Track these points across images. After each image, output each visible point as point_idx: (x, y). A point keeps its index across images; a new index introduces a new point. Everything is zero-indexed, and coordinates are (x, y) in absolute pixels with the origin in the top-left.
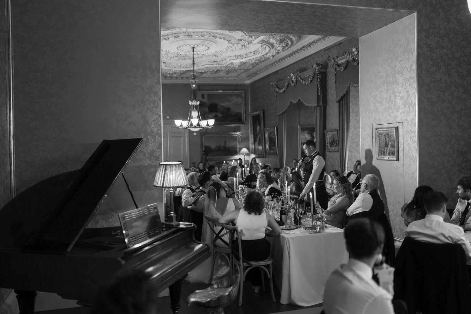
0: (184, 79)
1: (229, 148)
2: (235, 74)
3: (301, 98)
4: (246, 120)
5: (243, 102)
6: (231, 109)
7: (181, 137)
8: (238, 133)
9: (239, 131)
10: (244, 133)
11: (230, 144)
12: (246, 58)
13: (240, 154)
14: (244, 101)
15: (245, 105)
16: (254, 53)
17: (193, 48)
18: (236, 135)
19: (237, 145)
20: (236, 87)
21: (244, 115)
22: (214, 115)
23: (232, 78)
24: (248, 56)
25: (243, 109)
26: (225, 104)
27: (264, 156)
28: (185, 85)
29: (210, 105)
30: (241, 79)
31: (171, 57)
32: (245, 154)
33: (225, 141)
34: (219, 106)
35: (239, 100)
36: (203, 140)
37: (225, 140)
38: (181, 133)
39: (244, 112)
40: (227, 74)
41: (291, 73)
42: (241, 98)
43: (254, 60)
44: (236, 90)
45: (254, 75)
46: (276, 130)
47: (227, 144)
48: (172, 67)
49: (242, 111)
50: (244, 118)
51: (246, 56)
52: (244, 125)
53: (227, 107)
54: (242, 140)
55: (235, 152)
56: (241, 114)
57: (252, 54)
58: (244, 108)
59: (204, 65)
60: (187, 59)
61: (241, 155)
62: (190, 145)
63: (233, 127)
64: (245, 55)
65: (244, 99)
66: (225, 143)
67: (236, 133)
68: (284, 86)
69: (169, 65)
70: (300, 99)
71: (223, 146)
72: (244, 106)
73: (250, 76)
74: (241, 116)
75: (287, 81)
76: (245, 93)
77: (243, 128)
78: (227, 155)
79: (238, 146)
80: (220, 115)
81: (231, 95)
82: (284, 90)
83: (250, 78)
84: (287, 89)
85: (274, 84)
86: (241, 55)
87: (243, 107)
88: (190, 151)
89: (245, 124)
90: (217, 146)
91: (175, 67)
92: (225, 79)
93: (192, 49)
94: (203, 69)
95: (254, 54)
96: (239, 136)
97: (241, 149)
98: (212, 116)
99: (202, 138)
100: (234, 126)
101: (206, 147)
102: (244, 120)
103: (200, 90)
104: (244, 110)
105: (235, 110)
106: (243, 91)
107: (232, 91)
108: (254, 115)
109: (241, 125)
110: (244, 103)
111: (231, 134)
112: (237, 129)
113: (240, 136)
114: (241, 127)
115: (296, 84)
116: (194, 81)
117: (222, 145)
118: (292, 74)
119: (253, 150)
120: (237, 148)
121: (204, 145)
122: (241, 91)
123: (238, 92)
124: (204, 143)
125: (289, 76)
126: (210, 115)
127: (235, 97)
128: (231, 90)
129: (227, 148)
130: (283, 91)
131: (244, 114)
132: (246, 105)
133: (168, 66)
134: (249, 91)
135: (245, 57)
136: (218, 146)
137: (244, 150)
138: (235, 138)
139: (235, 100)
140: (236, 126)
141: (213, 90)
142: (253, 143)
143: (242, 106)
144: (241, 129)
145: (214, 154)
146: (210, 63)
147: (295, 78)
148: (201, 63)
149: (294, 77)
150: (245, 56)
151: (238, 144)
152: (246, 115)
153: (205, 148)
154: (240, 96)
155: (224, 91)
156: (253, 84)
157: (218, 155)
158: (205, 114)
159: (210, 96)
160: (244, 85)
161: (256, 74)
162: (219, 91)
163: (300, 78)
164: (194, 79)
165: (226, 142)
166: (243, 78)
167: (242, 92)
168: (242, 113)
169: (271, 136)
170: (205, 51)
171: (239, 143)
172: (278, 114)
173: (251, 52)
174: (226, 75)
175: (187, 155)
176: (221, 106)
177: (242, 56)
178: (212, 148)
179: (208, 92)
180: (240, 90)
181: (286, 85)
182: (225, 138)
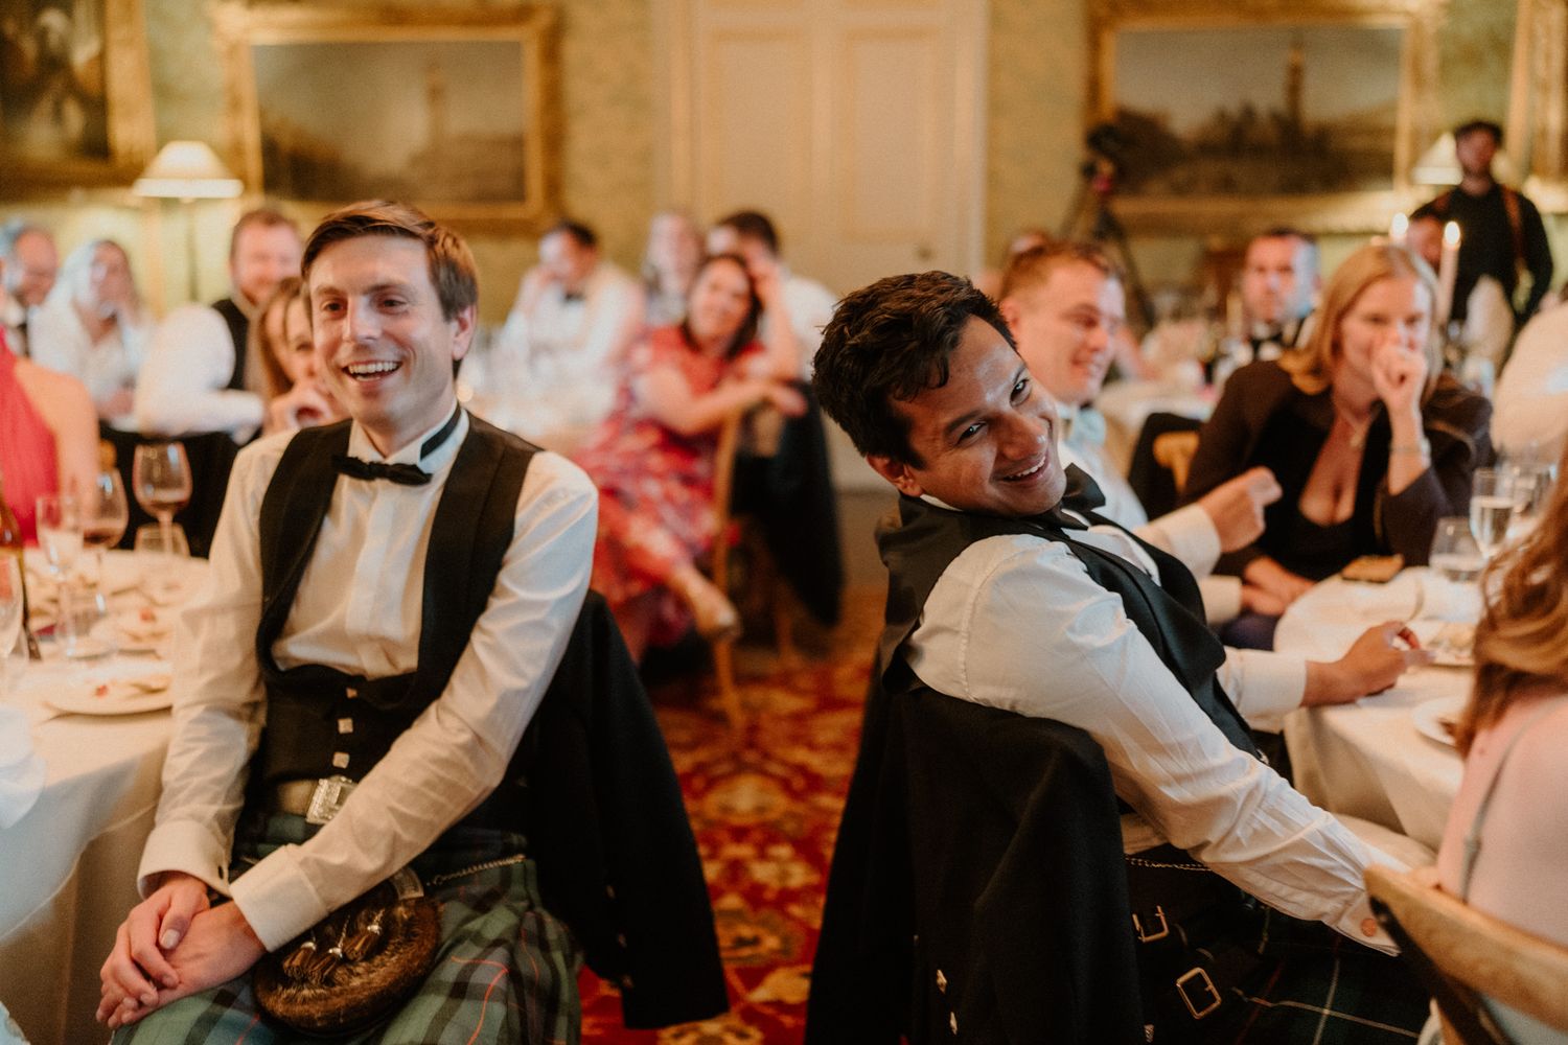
1: (1324, 132)
11: (1336, 97)
18: (1400, 21)
19: (1392, 107)
33: (1296, 70)
36: (1107, 65)
37: (1293, 60)
47: (1308, 96)
54: (1445, 64)
55: (1369, 163)
62: (996, 107)
66: (1294, 89)
71: (1276, 118)
79: (1407, 117)
88: (992, 150)
90: (1222, 116)
96: (1423, 24)
97: (1425, 139)
99: (1094, 44)
111: (1350, 10)
120: (1391, 132)
121: (1109, 107)
124: (1109, 89)
129: (1307, 131)
145: (1192, 179)
151: (1405, 92)
157: (1226, 187)
165: (1307, 75)
171: (1419, 81)
178: (1179, 127)
182: (1298, 44)
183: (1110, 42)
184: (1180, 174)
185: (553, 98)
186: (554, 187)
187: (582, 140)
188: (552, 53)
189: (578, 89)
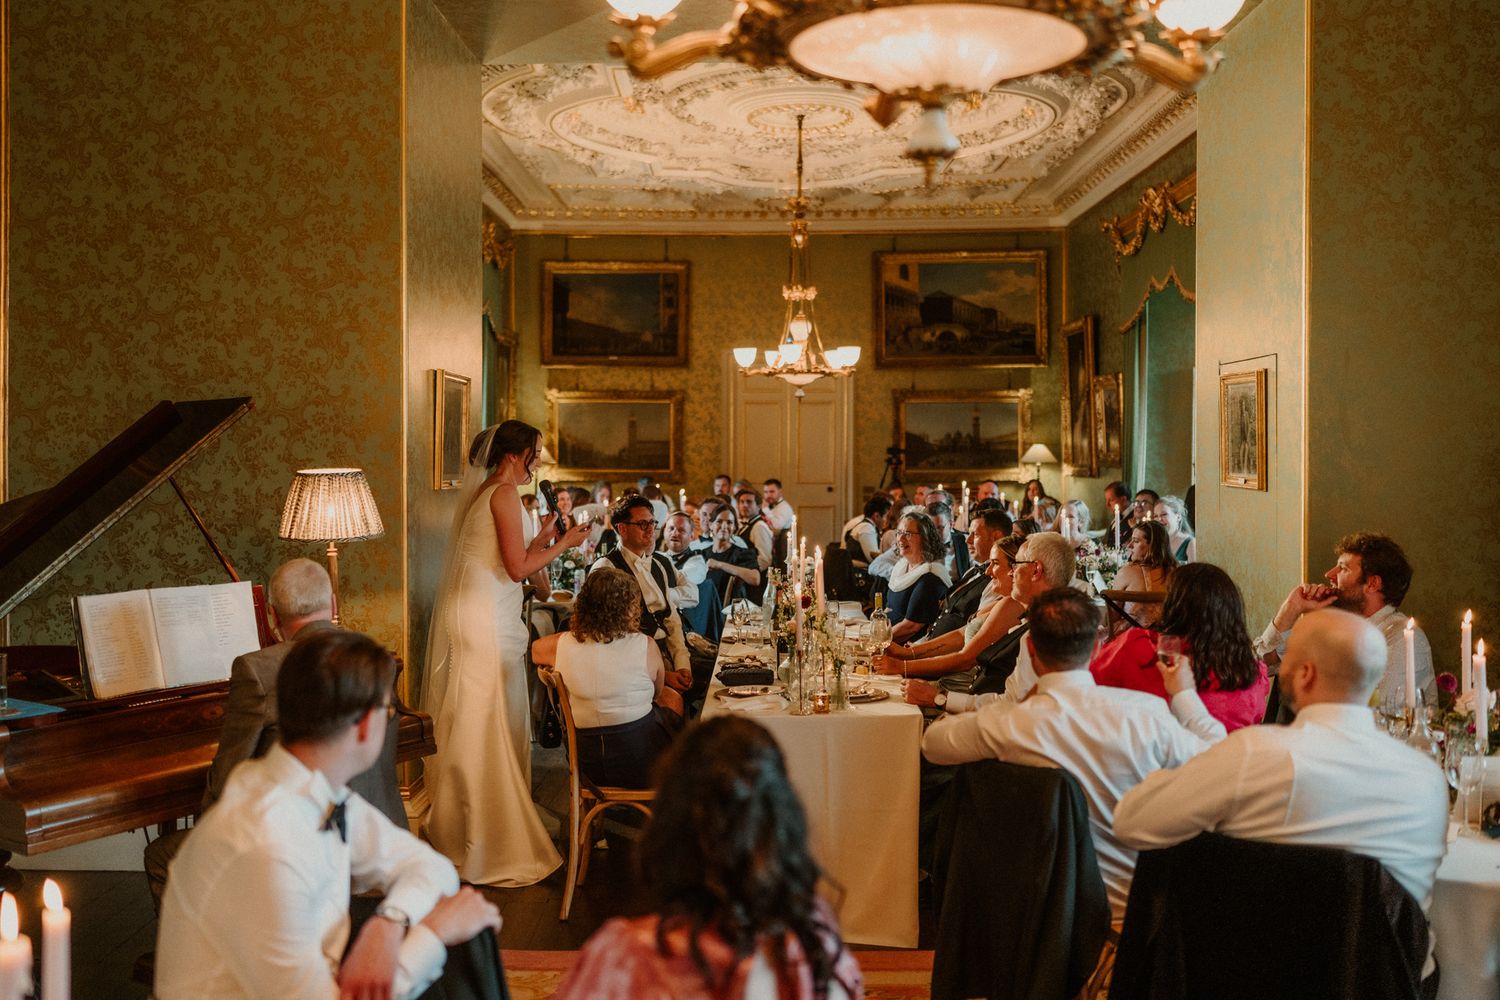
0: (843, 216)
1: (989, 443)
2: (1007, 196)
3: (1175, 274)
4: (1049, 349)
5: (1041, 288)
6: (999, 314)
7: (829, 403)
8: (1022, 392)
9: (1025, 387)
10: (1042, 391)
11: (993, 429)
12: (994, 142)
13: (1025, 464)
14: (1044, 286)
15: (1049, 300)
16: (1016, 126)
17: (801, 118)
18: (1016, 401)
19: (1017, 433)
20: (1019, 239)
21: (1045, 331)
22: (938, 333)
23: (1004, 210)
24: (1000, 135)
25: (1041, 312)
26: (979, 298)
27: (1094, 473)
28: (845, 236)
29: (927, 298)
30: (1036, 213)
31: (760, 149)
32: (1039, 464)
33: (977, 419)
34: (956, 305)
35: (1029, 283)
36: (902, 416)
37: (974, 414)
38: (831, 392)
39: (1044, 324)
40: (973, 197)
41: (1150, 186)
42: (1034, 275)
43: (1026, 146)
44: (1018, 248)
45: (1072, 197)
46: (1121, 382)
47: (982, 429)
48: (771, 181)
49: (1037, 318)
50: (1041, 343)
51: (993, 135)
52: (1042, 366)
53: (986, 306)
54: (1034, 417)
55: (1008, 455)
56: (1035, 331)
57: (1009, 129)
58: (1045, 310)
59: (871, 171)
60: (813, 153)
61: (1029, 467)
62: (858, 432)
63: (1005, 372)
64: (991, 132)
65: (1044, 280)
66: (976, 426)
67: (1012, 393)
68: (1133, 235)
69: (762, 175)
70: (1171, 277)
71: (969, 436)
72: (1043, 301)
73: (1063, 201)
74: (1034, 336)
75: (1140, 214)
76: (1048, 258)
77: (1038, 376)
78: (979, 465)
79: (1020, 438)
80: (959, 334)
81: (1001, 267)
82: (1135, 247)
83: (1065, 207)
84: (1143, 241)
85: (1111, 226)
86: (979, 133)
87: (1041, 305)
88: (856, 448)
89: (1044, 363)
90: (948, 436)
91: (781, 181)
92: (978, 212)
93: (797, 122)
94: (875, 182)
95: (1015, 130)
96: (1024, 403)
97: (1027, 446)
98: (933, 335)
99: (897, 409)
100: (1008, 369)
101: (910, 437)
102: (1043, 349)
103: (894, 251)
104: (1043, 316)
105: (1017, 316)
106: (1042, 252)
107: (1002, 254)
108: (1072, 331)
109: (1033, 366)
110: (1043, 291)
111: (996, 397)
112: (1020, 380)
113: (1027, 404)
114: (1033, 372)
115: (1164, 224)
116: (799, 223)
117: (964, 435)
118: (1151, 191)
119: (1070, 451)
120: (1016, 443)
121: (903, 432)
122: (1034, 253)
123: (1026, 257)
124: (903, 425)
125: (1147, 197)
126: (925, 331)
127: (1012, 272)
128: (1002, 250)
129: (982, 442)
130: (1132, 249)
131: (1041, 329)
132: (1051, 299)
133: (757, 176)
134: (1064, 253)
135: (993, 140)
136: (952, 436)
137: (1039, 451)
138: (1009, 411)
139: (1013, 282)
140: (1015, 369)
141: (938, 251)
142: (1069, 428)
143: (1038, 303)
144: (1033, 380)
145: (938, 462)
146: (890, 163)
147: (1160, 205)
148: (862, 164)
149: (1158, 201)
150: (989, 136)
151: (1020, 428)
152: (1049, 333)
153: (907, 440)
154: (1030, 268)
155: (976, 254)
156: (1075, 226)
157: (950, 464)
158: (909, 328)
159: (926, 271)
160: (1048, 231)
161: (1076, 191)
162: (958, 254)
163: (1174, 203)
164: (800, 216)
165: (981, 421)
166: (1042, 209)
167: (1037, 256)
168: (1038, 328)
169: (1110, 404)
170: (841, 127)
171: (1024, 425)
172: (1122, 329)
173: (1007, 122)
174: (968, 200)
175: (847, 463)
176: (964, 302)
177: (982, 136)
178: (931, 441)
179: (922, 256)
180: (1030, 250)
181: (1138, 230)
182: (977, 410)
183: (902, 407)
184: (933, 459)
185: (680, 427)
186: (679, 462)
187: (691, 442)
188: (680, 410)
189: (691, 423)
